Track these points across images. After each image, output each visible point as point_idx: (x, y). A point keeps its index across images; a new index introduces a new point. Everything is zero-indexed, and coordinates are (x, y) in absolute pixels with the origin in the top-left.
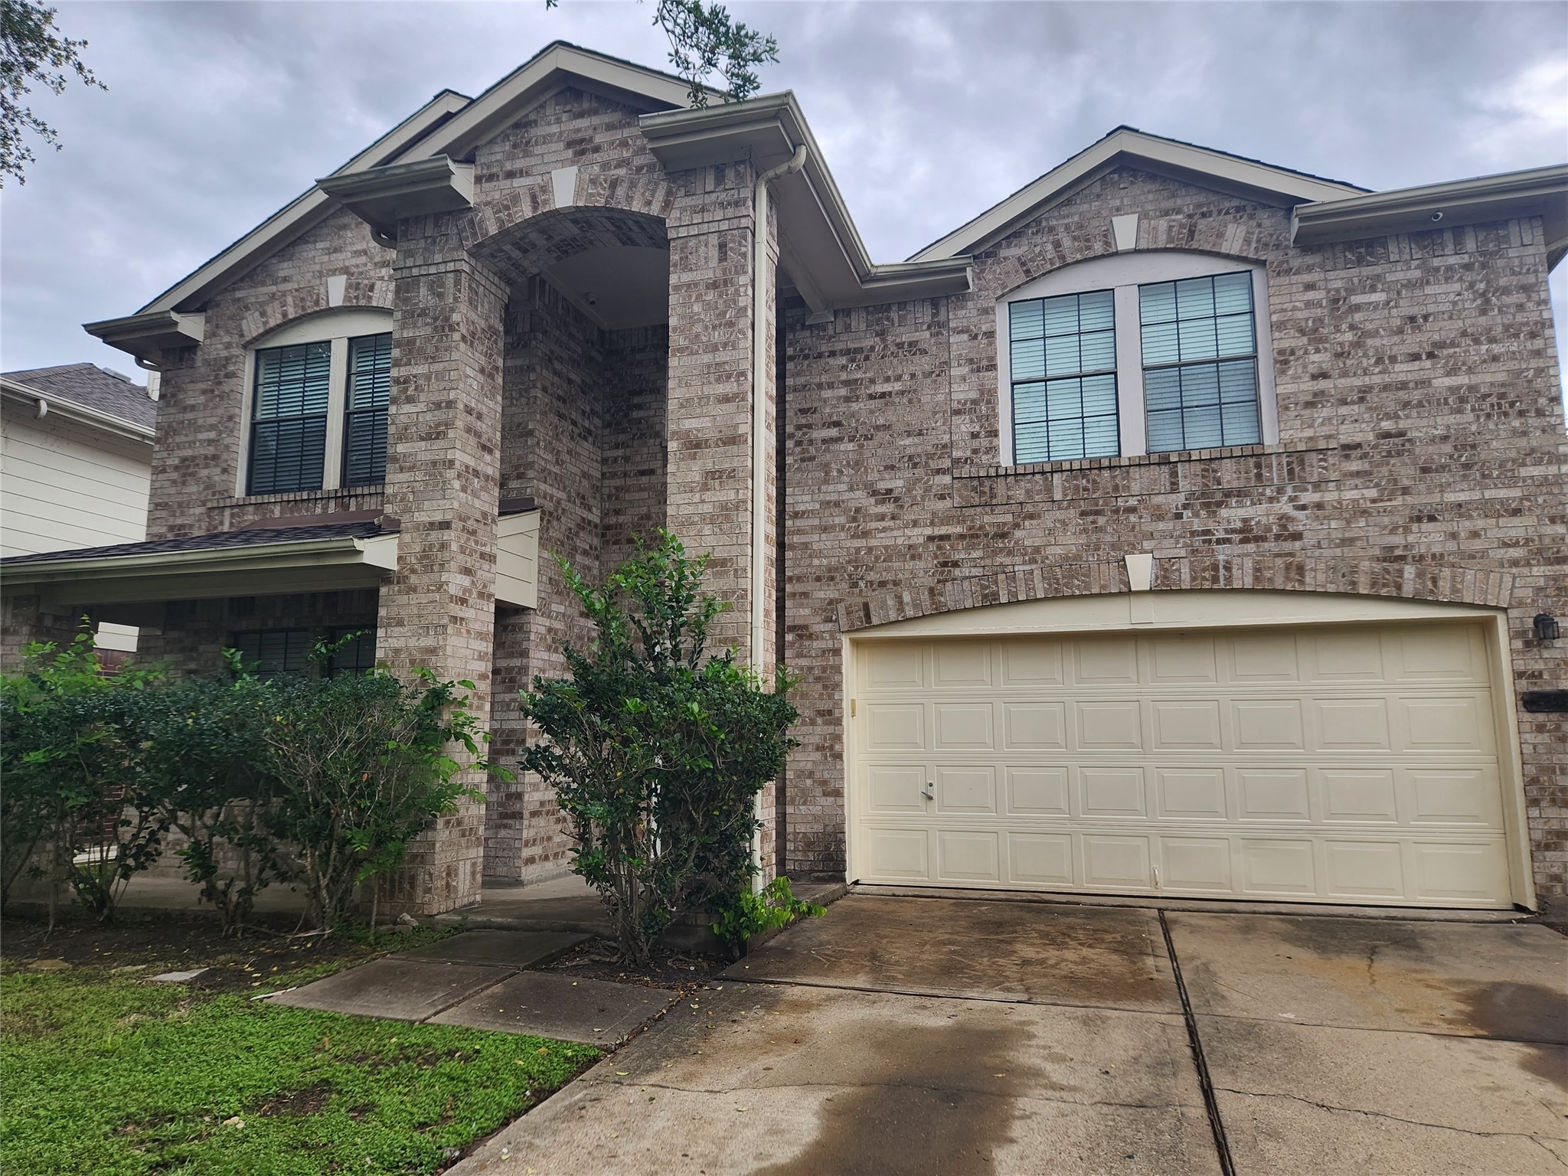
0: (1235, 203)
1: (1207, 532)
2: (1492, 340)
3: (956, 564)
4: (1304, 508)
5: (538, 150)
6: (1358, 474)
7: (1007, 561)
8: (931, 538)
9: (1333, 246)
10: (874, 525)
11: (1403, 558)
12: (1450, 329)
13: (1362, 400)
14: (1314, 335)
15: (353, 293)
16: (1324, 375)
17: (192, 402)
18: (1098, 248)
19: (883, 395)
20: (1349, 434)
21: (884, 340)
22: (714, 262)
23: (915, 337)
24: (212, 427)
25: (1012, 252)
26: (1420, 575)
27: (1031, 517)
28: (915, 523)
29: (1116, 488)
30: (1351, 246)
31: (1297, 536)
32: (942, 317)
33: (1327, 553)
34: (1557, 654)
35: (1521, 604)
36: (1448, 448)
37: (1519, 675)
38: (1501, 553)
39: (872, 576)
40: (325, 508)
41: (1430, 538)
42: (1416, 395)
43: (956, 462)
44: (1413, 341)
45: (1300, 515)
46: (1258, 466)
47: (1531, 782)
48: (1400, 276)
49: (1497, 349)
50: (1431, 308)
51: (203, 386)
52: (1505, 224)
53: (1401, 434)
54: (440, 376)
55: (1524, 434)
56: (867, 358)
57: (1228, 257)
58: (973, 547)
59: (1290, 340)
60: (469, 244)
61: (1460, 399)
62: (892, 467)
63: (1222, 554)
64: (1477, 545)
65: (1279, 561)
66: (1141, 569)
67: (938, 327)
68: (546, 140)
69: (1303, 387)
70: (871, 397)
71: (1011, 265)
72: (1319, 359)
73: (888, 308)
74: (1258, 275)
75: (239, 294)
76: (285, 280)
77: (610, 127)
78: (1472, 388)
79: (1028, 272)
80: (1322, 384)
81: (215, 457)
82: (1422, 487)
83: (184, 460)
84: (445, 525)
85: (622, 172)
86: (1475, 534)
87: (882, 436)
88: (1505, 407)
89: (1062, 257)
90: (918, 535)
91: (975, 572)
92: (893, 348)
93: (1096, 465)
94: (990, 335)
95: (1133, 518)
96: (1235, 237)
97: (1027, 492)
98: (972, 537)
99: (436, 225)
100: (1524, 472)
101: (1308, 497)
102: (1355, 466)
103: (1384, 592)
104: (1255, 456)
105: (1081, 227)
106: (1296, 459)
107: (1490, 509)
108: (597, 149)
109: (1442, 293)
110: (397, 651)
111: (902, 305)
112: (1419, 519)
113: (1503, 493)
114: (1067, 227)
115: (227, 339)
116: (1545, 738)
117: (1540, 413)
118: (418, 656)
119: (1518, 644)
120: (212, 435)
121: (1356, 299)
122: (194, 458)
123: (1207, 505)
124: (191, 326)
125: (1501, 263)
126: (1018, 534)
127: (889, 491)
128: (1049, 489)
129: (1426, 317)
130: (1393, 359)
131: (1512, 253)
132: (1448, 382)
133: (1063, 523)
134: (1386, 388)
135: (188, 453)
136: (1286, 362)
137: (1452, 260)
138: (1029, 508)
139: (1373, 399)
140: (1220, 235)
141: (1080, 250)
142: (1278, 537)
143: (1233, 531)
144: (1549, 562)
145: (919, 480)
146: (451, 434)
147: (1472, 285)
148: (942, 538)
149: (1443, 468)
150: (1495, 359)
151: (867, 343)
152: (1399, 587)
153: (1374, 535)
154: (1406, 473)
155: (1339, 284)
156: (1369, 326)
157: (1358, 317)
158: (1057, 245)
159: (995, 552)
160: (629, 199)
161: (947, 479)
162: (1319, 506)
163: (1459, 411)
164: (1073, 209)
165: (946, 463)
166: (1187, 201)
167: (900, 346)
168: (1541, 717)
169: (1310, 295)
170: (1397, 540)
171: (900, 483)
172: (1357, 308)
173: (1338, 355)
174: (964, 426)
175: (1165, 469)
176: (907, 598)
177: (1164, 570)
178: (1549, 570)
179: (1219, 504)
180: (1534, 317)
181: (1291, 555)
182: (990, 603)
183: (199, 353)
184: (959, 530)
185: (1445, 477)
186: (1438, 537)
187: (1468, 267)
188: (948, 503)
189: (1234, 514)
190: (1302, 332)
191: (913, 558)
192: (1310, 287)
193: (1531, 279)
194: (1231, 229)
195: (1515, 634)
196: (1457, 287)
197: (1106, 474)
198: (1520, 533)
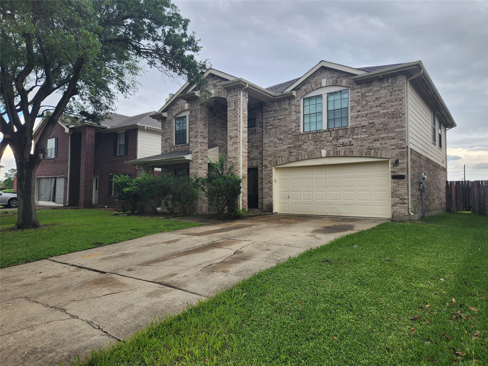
0: (345, 75)
1: (336, 145)
2: (392, 102)
3: (292, 153)
4: (354, 139)
5: (209, 86)
6: (364, 132)
7: (301, 151)
8: (288, 148)
9: (363, 83)
10: (278, 145)
11: (372, 149)
12: (384, 100)
13: (366, 116)
14: (358, 103)
16: (359, 111)
17: (166, 128)
18: (319, 86)
19: (280, 119)
20: (364, 123)
21: (280, 108)
22: (234, 106)
23: (286, 107)
24: (169, 133)
25: (303, 88)
26: (374, 152)
27: (305, 143)
28: (285, 145)
29: (320, 136)
30: (366, 83)
31: (352, 145)
32: (290, 102)
33: (357, 148)
34: (399, 168)
35: (393, 158)
36: (382, 126)
37: (392, 172)
38: (390, 147)
39: (278, 155)
40: (187, 147)
41: (377, 144)
42: (377, 115)
43: (292, 132)
44: (377, 103)
45: (353, 141)
46: (346, 131)
47: (392, 193)
48: (375, 89)
49: (393, 104)
50: (381, 96)
51: (168, 125)
52: (397, 76)
53: (373, 123)
54: (196, 127)
55: (397, 122)
56: (277, 112)
57: (343, 86)
58: (295, 149)
59: (354, 104)
60: (199, 104)
61: (385, 115)
62: (281, 134)
63: (339, 149)
64: (386, 146)
65: (349, 150)
66: (324, 153)
67: (290, 104)
68: (210, 85)
69: (355, 114)
70: (278, 119)
71: (303, 91)
72: (359, 108)
73: (281, 101)
74: (349, 90)
75: (172, 108)
76: (179, 105)
77: (219, 82)
78: (387, 113)
79: (306, 92)
80: (359, 113)
81: (170, 138)
82: (376, 134)
83: (166, 139)
84: (198, 152)
85: (220, 90)
86: (386, 143)
87: (280, 127)
88: (394, 116)
89: (312, 89)
90: (286, 147)
91: (295, 154)
92: (282, 109)
93: (317, 132)
94: (299, 106)
95: (323, 142)
96: (345, 82)
97: (305, 138)
98: (295, 147)
99: (195, 101)
100: (396, 130)
101: (355, 137)
102: (364, 130)
103: (367, 156)
104: (346, 129)
105: (316, 82)
106: (353, 129)
107: (389, 138)
108: (217, 86)
109: (383, 92)
110: (192, 173)
111: (283, 100)
112: (375, 141)
113: (392, 135)
114: (313, 82)
115: (171, 116)
116: (395, 184)
117: (400, 117)
118: (195, 173)
119: (392, 166)
120: (169, 134)
121: (367, 94)
122: (167, 138)
123: (336, 139)
124: (165, 114)
125: (395, 85)
126: (303, 146)
127: (281, 138)
128: (308, 137)
129: (380, 98)
130: (373, 107)
131: (398, 82)
132: (383, 111)
133: (311, 144)
134: (371, 113)
135: (166, 137)
136: (352, 109)
137: (386, 85)
138: (305, 141)
139: (368, 116)
140: (342, 82)
141: (316, 87)
142: (349, 145)
143: (341, 144)
144: (399, 149)
145: (286, 136)
146: (198, 137)
147: (389, 90)
148: (290, 147)
149: (381, 130)
150: (392, 106)
151: (277, 108)
152: (370, 155)
153: (366, 144)
154: (373, 131)
155: (363, 91)
156: (369, 100)
157: (367, 98)
158: (311, 86)
159: (299, 150)
160: (222, 95)
161: (291, 136)
162: (357, 139)
163: (385, 118)
164: (315, 78)
165: (291, 132)
166: (336, 75)
167: (283, 109)
168: (395, 180)
169: (358, 94)
170: (371, 145)
171: (283, 137)
172: (367, 96)
173: (362, 107)
174: (294, 125)
175: (329, 132)
176: (283, 159)
177: (328, 152)
178: (399, 150)
179: (339, 139)
180: (401, 96)
181: (351, 149)
182: (298, 160)
183: (167, 120)
184: (293, 146)
185: (381, 132)
186: (379, 144)
187: (389, 86)
188: (291, 140)
189: (341, 141)
190: (356, 102)
191: (285, 151)
192: (358, 92)
193: (401, 88)
194: (344, 80)
195: (392, 164)
196: (386, 91)
197: (319, 133)
198: (394, 143)
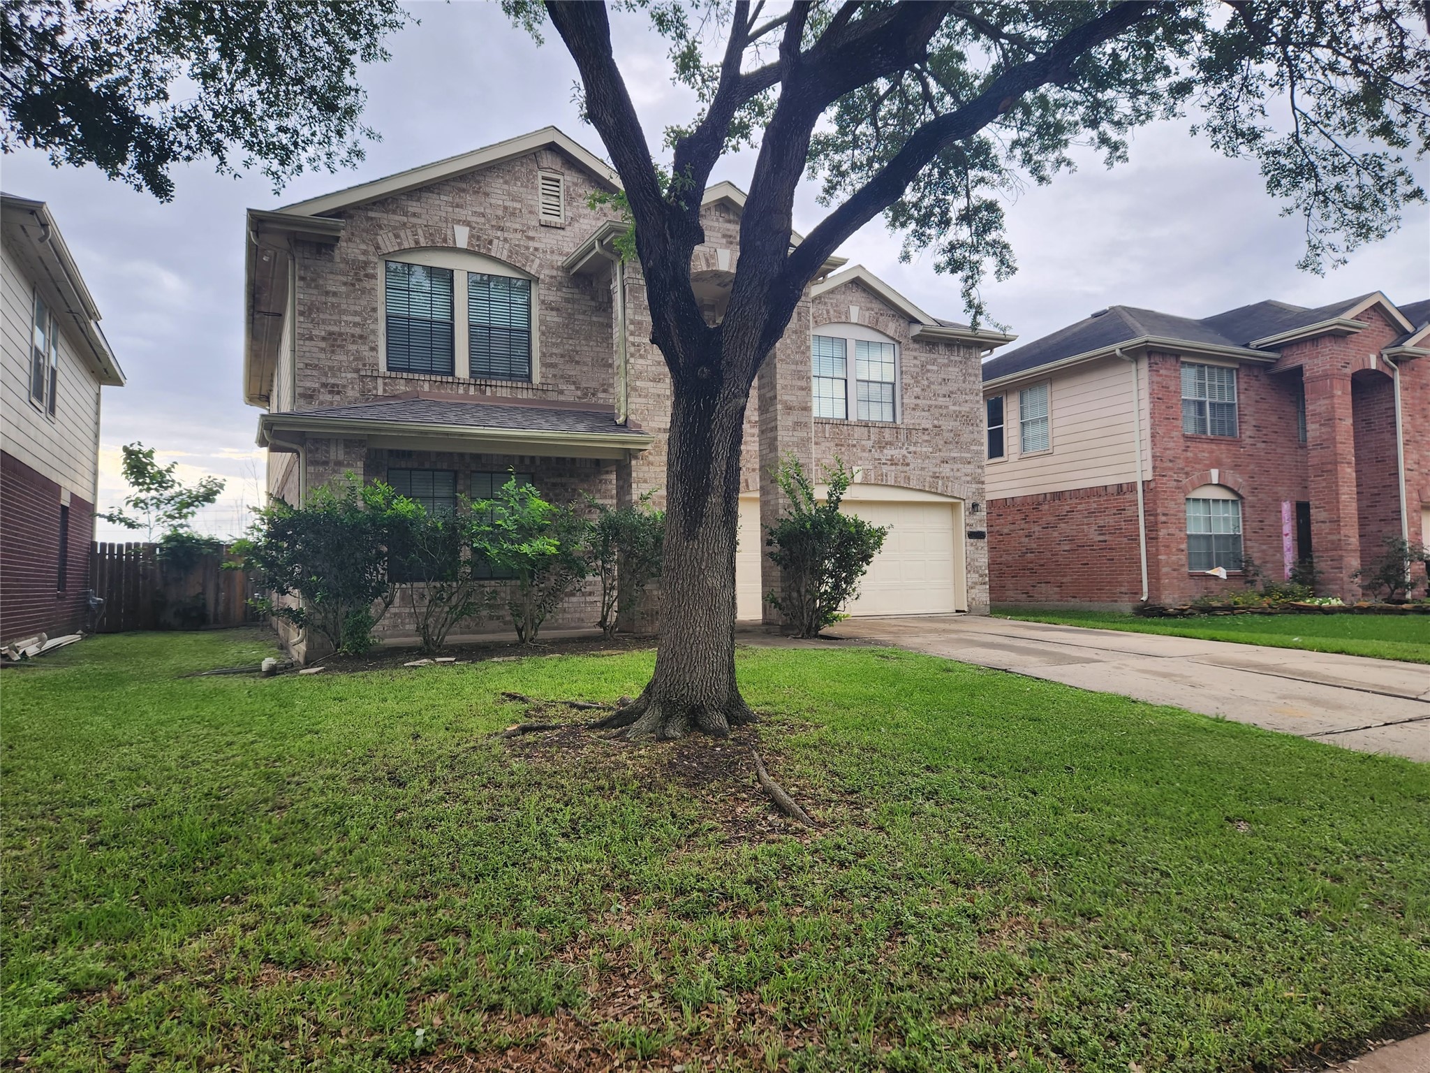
0: (893, 312)
1: (880, 459)
2: (966, 394)
4: (910, 453)
6: (927, 441)
9: (923, 341)
11: (938, 477)
12: (952, 386)
13: (929, 410)
14: (916, 379)
15: (475, 242)
16: (918, 398)
18: (843, 319)
20: (925, 424)
26: (943, 484)
27: (816, 444)
29: (847, 435)
30: (928, 343)
31: (908, 465)
33: (917, 472)
34: (976, 517)
35: (969, 498)
36: (952, 435)
37: (967, 525)
38: (964, 478)
41: (946, 470)
42: (944, 412)
44: (944, 389)
45: (909, 456)
46: (896, 432)
47: (968, 564)
48: (942, 360)
49: (967, 397)
50: (950, 377)
51: (344, 279)
52: (971, 347)
53: (939, 427)
55: (972, 433)
57: (888, 336)
59: (907, 380)
61: (957, 415)
63: (885, 469)
64: (958, 474)
65: (902, 475)
66: (858, 473)
69: (911, 401)
72: (917, 390)
74: (897, 347)
76: (414, 215)
79: (816, 322)
80: (918, 401)
81: (361, 337)
82: (944, 449)
83: (331, 334)
86: (958, 470)
89: (830, 319)
93: (838, 422)
95: (855, 450)
96: (892, 327)
100: (972, 448)
101: (912, 449)
102: (926, 438)
103: (932, 490)
105: (837, 305)
106: (909, 432)
107: (962, 461)
109: (953, 371)
112: (943, 462)
114: (832, 304)
115: (363, 247)
116: (972, 548)
117: (977, 425)
119: (967, 513)
120: (357, 319)
121: (929, 367)
122: (340, 334)
123: (880, 447)
125: (970, 363)
128: (824, 431)
129: (948, 380)
130: (938, 395)
131: (973, 360)
132: (953, 408)
133: (829, 448)
134: (936, 407)
135: (335, 329)
136: (905, 389)
137: (957, 358)
139: (932, 410)
140: (886, 325)
141: (837, 317)
142: (902, 464)
143: (888, 460)
144: (977, 483)
149: (950, 443)
150: (966, 402)
152: (937, 489)
153: (931, 467)
154: (940, 443)
155: (924, 359)
156: (932, 380)
157: (929, 375)
158: (828, 312)
162: (915, 453)
163: (956, 421)
164: (834, 296)
166: (876, 306)
168: (971, 541)
169: (915, 361)
170: (937, 470)
172: (929, 371)
173: (923, 390)
175: (865, 429)
177: (866, 476)
178: (975, 486)
179: (884, 448)
180: (977, 387)
181: (906, 472)
183: (337, 251)
185: (951, 446)
186: (948, 470)
189: (889, 452)
190: (911, 377)
192: (915, 358)
194: (890, 324)
195: (966, 509)
196: (957, 369)
197: (842, 427)
198: (969, 471)
